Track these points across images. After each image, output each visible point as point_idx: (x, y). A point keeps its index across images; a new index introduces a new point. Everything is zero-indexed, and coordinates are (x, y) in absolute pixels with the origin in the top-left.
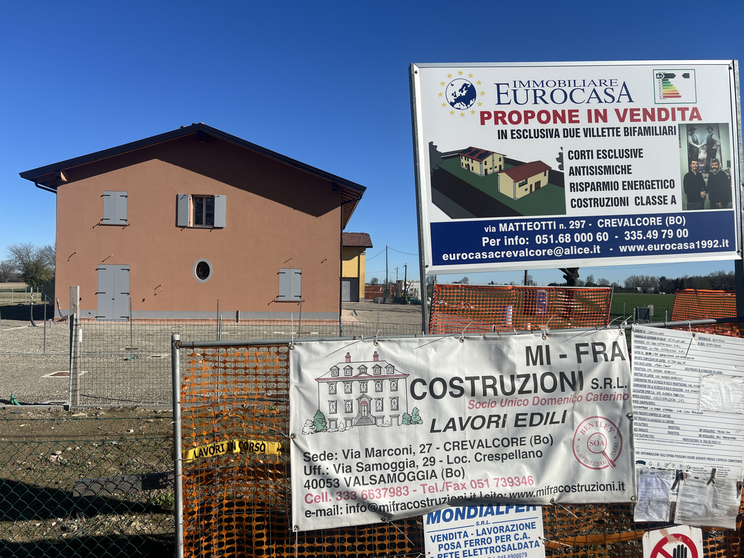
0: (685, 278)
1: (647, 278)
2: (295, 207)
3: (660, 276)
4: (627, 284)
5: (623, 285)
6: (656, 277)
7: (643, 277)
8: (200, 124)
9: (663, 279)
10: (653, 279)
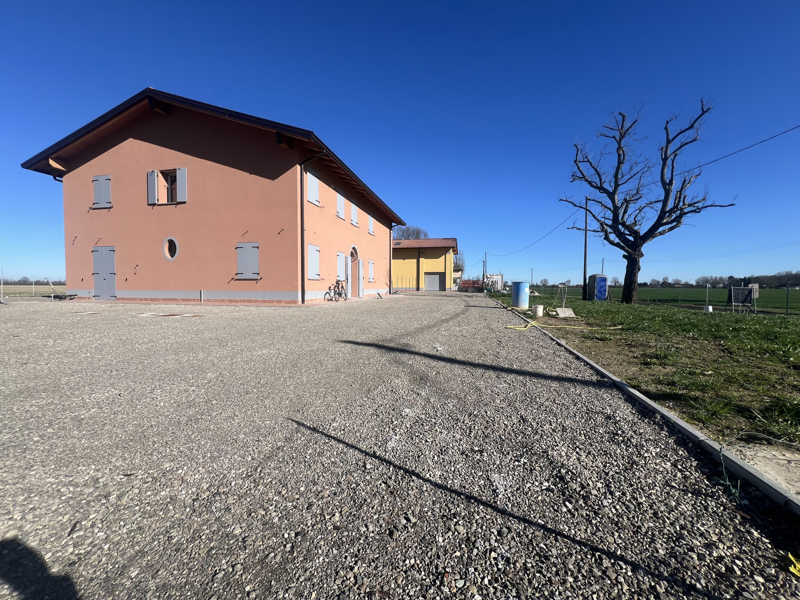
0: (752, 277)
1: (716, 278)
2: (252, 171)
3: (728, 276)
4: (697, 282)
5: (694, 283)
6: (724, 277)
7: (712, 277)
8: (148, 89)
9: (731, 278)
10: (721, 278)
